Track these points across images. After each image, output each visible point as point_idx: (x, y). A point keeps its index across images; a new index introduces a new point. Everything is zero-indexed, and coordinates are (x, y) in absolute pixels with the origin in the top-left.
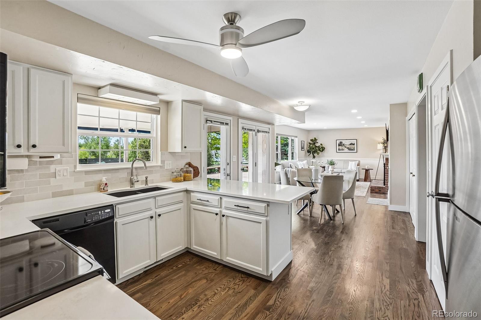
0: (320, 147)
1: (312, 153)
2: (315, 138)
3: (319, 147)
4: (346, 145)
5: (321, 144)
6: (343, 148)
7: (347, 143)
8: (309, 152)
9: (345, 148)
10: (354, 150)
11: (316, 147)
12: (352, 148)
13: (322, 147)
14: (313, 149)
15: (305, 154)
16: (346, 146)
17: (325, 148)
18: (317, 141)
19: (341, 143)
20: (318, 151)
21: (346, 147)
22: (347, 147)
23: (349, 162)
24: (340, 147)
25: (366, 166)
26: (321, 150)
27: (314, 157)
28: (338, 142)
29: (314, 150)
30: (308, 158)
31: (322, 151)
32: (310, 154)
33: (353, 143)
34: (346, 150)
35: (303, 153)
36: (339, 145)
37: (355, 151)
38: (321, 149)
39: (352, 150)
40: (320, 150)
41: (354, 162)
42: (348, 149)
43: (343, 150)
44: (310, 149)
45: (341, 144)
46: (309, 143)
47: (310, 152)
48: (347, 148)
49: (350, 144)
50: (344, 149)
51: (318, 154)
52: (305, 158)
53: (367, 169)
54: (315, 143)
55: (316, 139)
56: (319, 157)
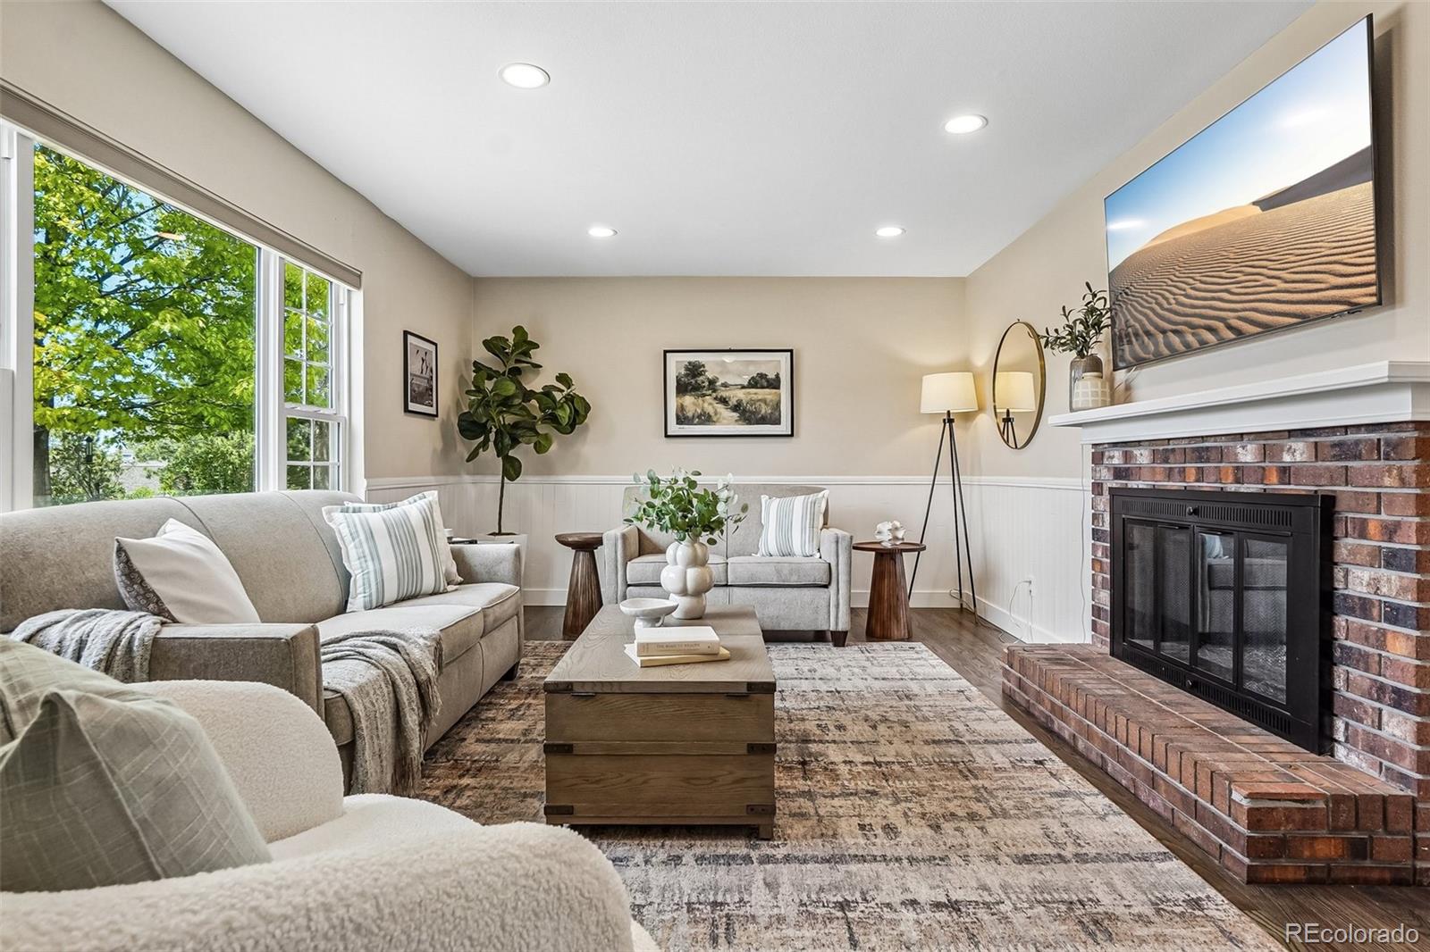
0: (558, 396)
1: (492, 436)
2: (519, 331)
3: (548, 392)
4: (725, 385)
5: (563, 378)
6: (709, 405)
7: (730, 371)
8: (470, 427)
9: (720, 407)
10: (777, 422)
11: (528, 395)
12: (765, 410)
13: (570, 399)
14: (506, 403)
15: (439, 445)
16: (724, 393)
17: (587, 408)
18: (536, 356)
19: (694, 370)
20: (542, 429)
21: (724, 401)
22: (733, 402)
23: (764, 498)
24: (688, 400)
25: (885, 527)
26: (564, 415)
27: (512, 470)
28: (676, 365)
29: (509, 419)
30: (467, 478)
31: (572, 425)
32: (484, 445)
33: (771, 376)
34: (728, 422)
35: (423, 436)
36: (682, 389)
37: (784, 428)
38: (560, 413)
39: (763, 420)
40: (553, 419)
41: (799, 501)
42: (736, 415)
43: (706, 419)
44: (485, 403)
45: (692, 381)
46: (478, 367)
47: (486, 431)
48: (736, 408)
49: (756, 382)
50: (710, 410)
51: (539, 448)
52: (442, 479)
53: (888, 545)
54: (515, 372)
55: (525, 344)
56: (547, 470)
